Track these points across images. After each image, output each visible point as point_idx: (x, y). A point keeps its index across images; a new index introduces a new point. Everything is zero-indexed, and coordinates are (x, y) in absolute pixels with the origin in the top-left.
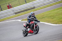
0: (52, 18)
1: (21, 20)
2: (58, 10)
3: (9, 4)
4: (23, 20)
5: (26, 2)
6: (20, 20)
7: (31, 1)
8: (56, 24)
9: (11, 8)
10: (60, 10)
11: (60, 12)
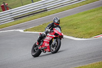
0: (75, 27)
1: (24, 31)
2: (85, 16)
3: (4, 3)
4: (26, 30)
6: (21, 31)
8: (82, 38)
9: (8, 10)
10: (88, 14)
11: (88, 18)
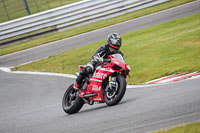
5: (27, 9)
7: (43, 7)
